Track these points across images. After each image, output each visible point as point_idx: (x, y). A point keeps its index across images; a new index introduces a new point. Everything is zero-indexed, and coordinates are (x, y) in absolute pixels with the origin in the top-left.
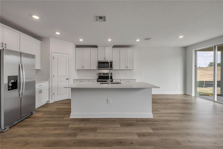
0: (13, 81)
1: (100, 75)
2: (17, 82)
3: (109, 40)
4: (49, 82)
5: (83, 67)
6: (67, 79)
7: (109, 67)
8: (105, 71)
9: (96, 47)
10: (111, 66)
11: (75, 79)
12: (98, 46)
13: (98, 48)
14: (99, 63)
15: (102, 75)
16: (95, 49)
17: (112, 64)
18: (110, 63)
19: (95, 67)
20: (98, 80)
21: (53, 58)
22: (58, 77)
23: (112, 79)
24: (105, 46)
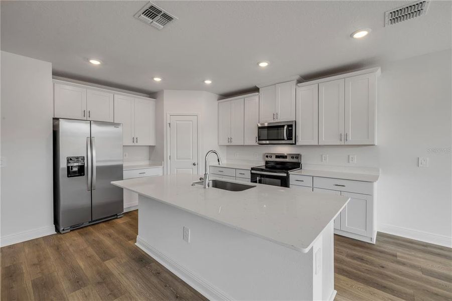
1: (269, 159)
2: (83, 166)
3: (263, 65)
4: (163, 168)
5: (230, 140)
6: (194, 164)
7: (284, 140)
8: (284, 150)
9: (256, 90)
10: (290, 137)
11: (212, 165)
12: (259, 86)
13: (258, 92)
15: (274, 159)
16: (254, 97)
17: (292, 129)
18: (285, 127)
19: (252, 139)
20: (253, 172)
21: (168, 125)
22: (177, 159)
23: (287, 173)
24: (275, 84)
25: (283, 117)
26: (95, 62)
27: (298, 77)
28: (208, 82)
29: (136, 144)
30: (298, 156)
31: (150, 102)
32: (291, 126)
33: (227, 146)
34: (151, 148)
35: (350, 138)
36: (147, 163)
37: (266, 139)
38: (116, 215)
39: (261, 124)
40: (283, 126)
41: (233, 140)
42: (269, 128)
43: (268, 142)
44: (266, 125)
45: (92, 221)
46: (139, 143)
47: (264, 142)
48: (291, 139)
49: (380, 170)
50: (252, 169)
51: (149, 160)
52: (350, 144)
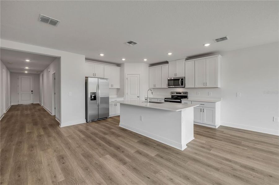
0: (94, 95)
1: (173, 94)
2: (96, 96)
3: (170, 54)
4: (124, 98)
5: (155, 85)
6: (138, 97)
7: (179, 85)
9: (167, 62)
10: (182, 84)
12: (168, 61)
13: (168, 63)
14: (168, 80)
15: (175, 94)
16: (166, 66)
17: (183, 81)
18: (180, 80)
19: (165, 85)
20: (165, 100)
21: (126, 79)
22: (130, 94)
23: (181, 100)
24: (176, 60)
25: (179, 75)
26: (102, 55)
27: (186, 57)
28: (145, 60)
29: (113, 88)
30: (186, 93)
31: (118, 68)
32: (183, 79)
33: (153, 88)
34: (118, 89)
35: (208, 84)
36: (116, 96)
37: (173, 85)
38: (107, 117)
39: (170, 78)
40: (179, 79)
41: (156, 86)
42: (174, 80)
43: (173, 86)
44: (173, 79)
45: (98, 119)
46: (114, 87)
47: (171, 86)
48: (183, 85)
49: (222, 98)
50: (165, 98)
51: (117, 95)
52: (208, 87)
